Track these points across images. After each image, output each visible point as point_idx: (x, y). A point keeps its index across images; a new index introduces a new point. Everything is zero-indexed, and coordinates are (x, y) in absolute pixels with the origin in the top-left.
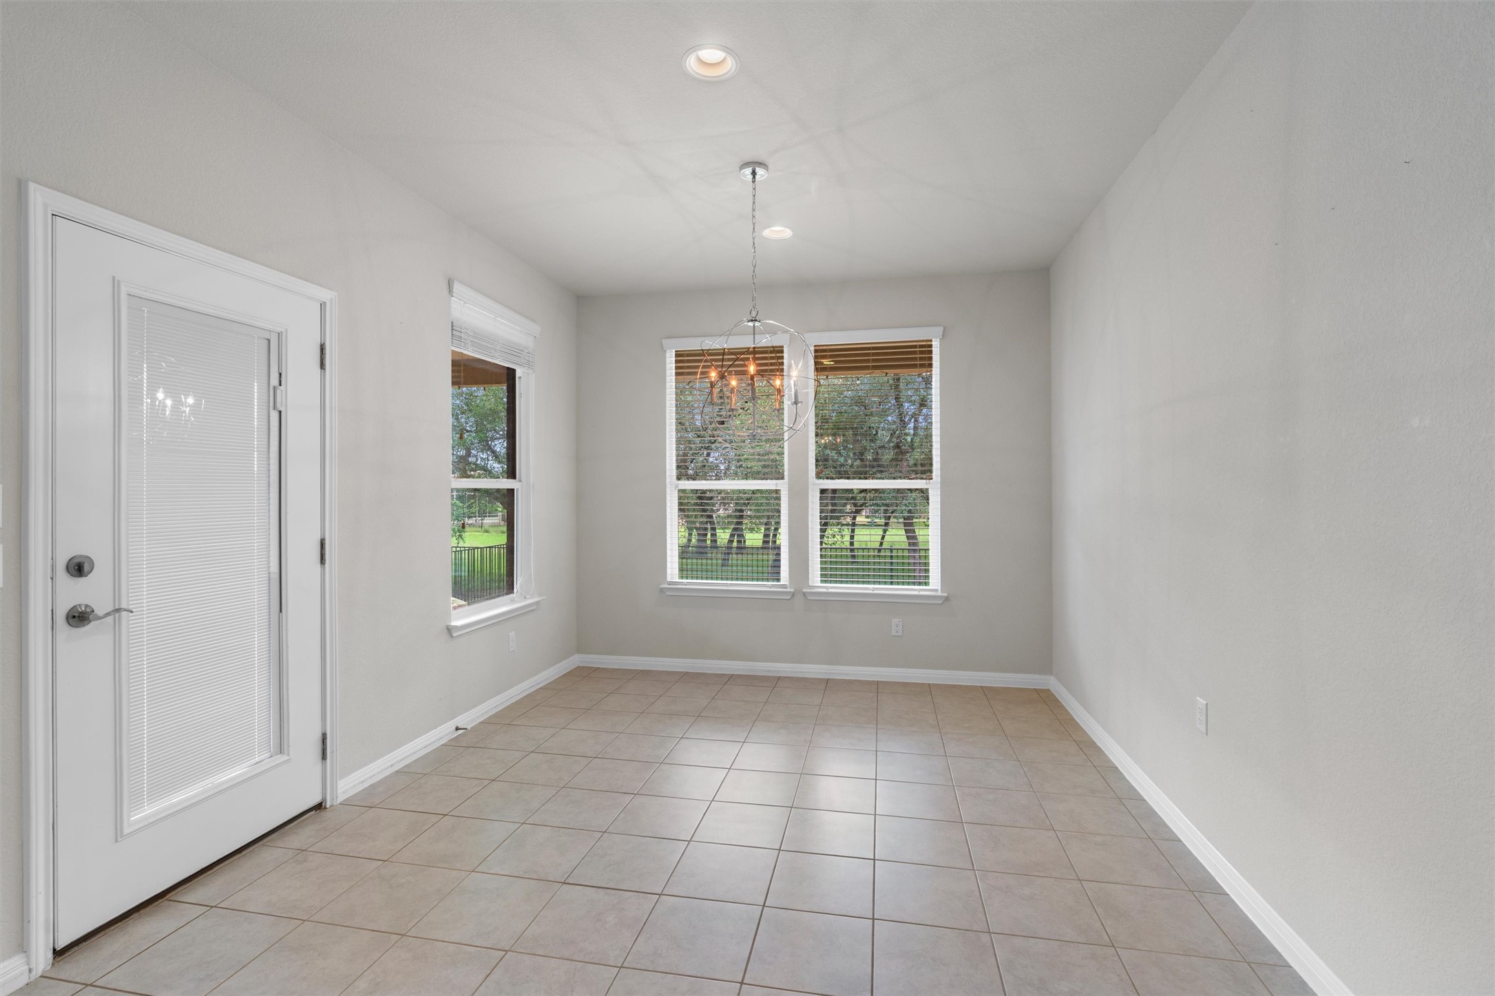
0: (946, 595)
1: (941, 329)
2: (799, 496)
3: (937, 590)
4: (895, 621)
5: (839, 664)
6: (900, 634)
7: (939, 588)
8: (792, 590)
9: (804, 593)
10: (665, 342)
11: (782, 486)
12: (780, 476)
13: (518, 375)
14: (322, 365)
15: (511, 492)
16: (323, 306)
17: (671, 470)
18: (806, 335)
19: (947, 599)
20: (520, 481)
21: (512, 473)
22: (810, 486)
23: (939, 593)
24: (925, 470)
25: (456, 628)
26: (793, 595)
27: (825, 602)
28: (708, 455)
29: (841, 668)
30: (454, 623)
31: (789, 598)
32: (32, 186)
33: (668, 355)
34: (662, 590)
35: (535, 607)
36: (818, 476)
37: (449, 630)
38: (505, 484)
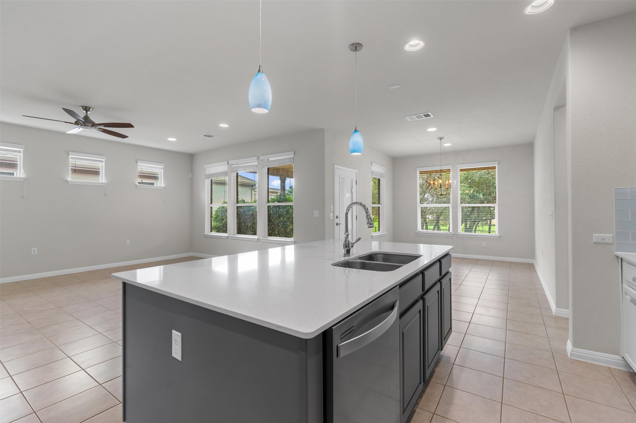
0: (499, 236)
1: (498, 162)
2: (455, 208)
3: (497, 234)
4: (484, 243)
5: (467, 254)
6: (486, 246)
7: (498, 234)
8: (453, 233)
9: (457, 234)
10: (417, 169)
11: (450, 205)
12: (449, 203)
13: (381, 180)
14: (356, 184)
15: (379, 207)
16: (356, 173)
17: (418, 202)
18: (457, 165)
19: (500, 237)
20: (382, 205)
21: (379, 203)
22: (458, 206)
23: (498, 235)
24: (494, 200)
25: (373, 236)
26: (454, 235)
27: (462, 237)
28: (425, 195)
29: (467, 255)
30: (372, 235)
31: (452, 236)
32: (335, 165)
33: (418, 172)
34: (416, 233)
35: (385, 235)
36: (461, 203)
37: (372, 236)
38: (378, 205)
